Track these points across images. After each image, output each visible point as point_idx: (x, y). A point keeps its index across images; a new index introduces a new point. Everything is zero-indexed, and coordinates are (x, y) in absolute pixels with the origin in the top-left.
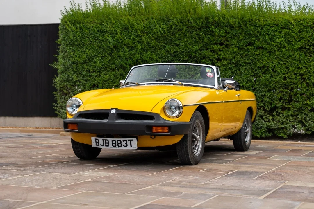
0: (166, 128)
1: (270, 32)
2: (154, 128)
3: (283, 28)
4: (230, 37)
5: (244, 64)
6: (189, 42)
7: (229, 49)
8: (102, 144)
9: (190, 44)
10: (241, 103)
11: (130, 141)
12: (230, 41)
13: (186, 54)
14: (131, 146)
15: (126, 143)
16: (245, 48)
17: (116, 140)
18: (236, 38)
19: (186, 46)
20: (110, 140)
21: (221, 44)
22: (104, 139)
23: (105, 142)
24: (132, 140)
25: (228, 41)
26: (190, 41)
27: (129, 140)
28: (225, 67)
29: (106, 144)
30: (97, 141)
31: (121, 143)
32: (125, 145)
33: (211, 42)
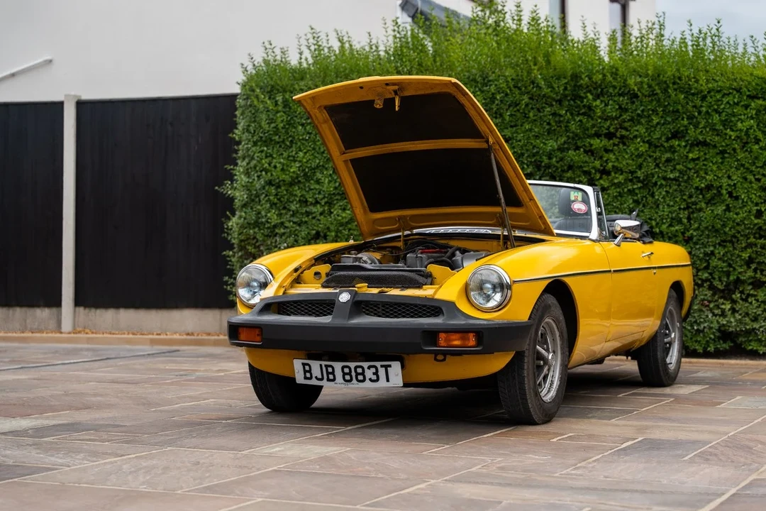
0: (471, 335)
1: (722, 107)
2: (442, 336)
3: (752, 97)
4: (629, 120)
5: (664, 183)
6: (535, 132)
7: (628, 146)
8: (320, 377)
9: (537, 136)
10: (655, 273)
11: (386, 367)
12: (629, 128)
13: (529, 160)
14: (388, 380)
15: (376, 373)
16: (666, 144)
17: (352, 365)
18: (643, 121)
19: (528, 143)
20: (338, 366)
21: (610, 136)
22: (324, 363)
23: (327, 369)
24: (390, 366)
25: (626, 129)
26: (536, 130)
27: (382, 366)
28: (618, 190)
29: (328, 377)
30: (307, 368)
31: (363, 374)
32: (374, 377)
33: (587, 132)
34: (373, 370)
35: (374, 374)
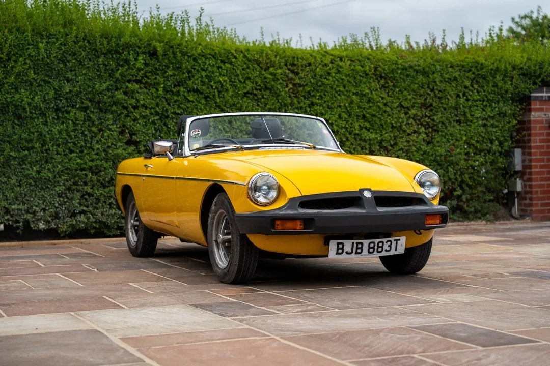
1: (206, 66)
3: (223, 62)
4: (150, 72)
5: (174, 116)
6: (89, 76)
7: (149, 90)
8: (350, 251)
9: (90, 79)
11: (397, 241)
12: (150, 77)
13: (87, 96)
14: (396, 250)
15: (390, 246)
16: (174, 90)
17: (376, 241)
18: (159, 72)
19: (84, 83)
20: (366, 243)
21: (137, 82)
22: (355, 241)
23: (357, 246)
24: (399, 240)
25: (148, 78)
26: (90, 74)
27: (395, 240)
28: (145, 121)
29: (357, 251)
30: (341, 246)
31: (382, 247)
32: (388, 249)
33: (124, 78)
34: (389, 243)
35: (389, 246)
